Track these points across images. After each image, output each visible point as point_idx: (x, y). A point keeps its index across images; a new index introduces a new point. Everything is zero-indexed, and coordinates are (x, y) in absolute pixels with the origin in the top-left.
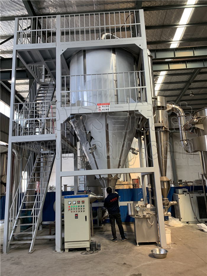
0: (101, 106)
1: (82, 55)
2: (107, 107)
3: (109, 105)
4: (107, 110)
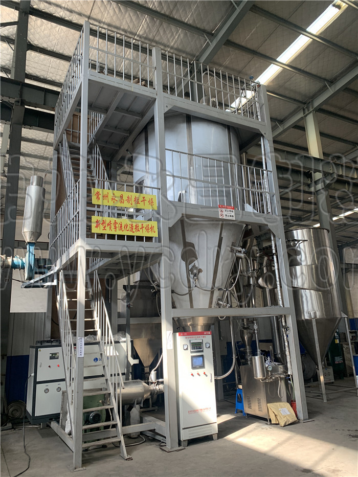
0: (224, 210)
1: (184, 122)
2: (231, 213)
3: (234, 210)
4: (230, 216)
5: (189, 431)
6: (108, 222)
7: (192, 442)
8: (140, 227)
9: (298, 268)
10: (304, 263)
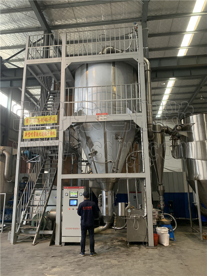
0: (100, 116)
1: (85, 68)
4: (104, 119)
5: (65, 238)
6: (31, 133)
8: (47, 133)
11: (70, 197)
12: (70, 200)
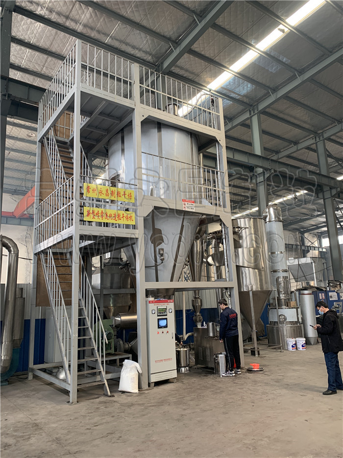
0: (186, 203)
2: (192, 206)
3: (194, 204)
5: (156, 376)
6: (96, 212)
7: (158, 384)
8: (121, 216)
9: (240, 250)
10: (245, 245)
11: (158, 316)
12: (159, 320)
